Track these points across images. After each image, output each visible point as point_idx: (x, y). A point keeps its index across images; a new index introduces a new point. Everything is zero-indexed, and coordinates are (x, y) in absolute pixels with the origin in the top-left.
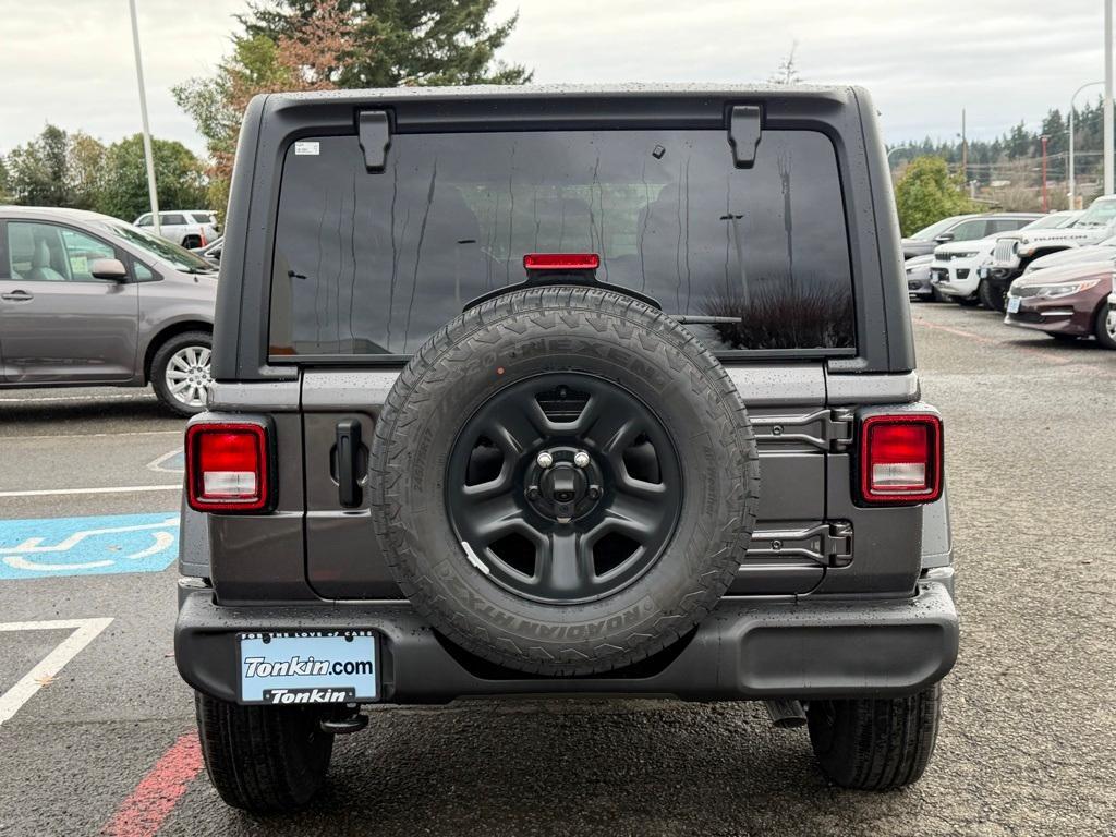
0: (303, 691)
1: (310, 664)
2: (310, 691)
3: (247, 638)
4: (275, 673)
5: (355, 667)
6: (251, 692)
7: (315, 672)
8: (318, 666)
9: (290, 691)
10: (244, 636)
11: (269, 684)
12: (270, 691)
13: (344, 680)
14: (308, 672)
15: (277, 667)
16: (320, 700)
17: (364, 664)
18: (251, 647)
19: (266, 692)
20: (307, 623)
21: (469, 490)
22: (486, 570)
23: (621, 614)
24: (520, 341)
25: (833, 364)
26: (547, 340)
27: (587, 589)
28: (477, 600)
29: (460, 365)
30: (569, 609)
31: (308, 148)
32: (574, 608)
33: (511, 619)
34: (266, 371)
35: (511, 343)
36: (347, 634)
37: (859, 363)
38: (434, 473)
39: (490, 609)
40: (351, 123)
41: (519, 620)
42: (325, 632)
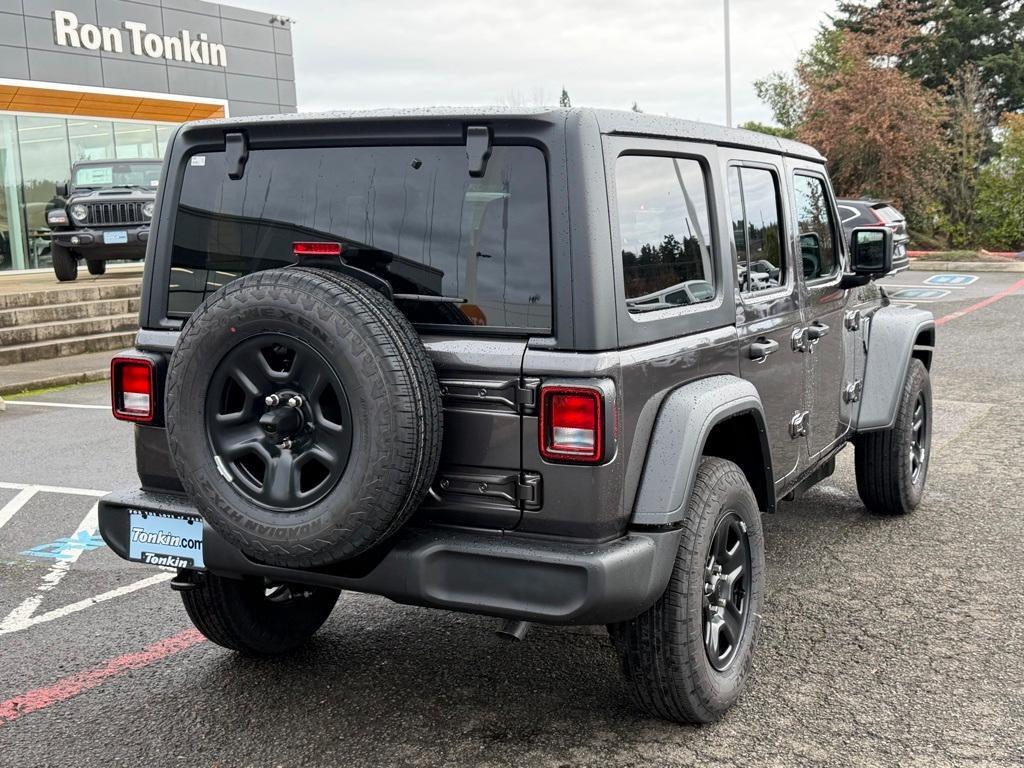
2: (167, 557)
9: (156, 555)
11: (147, 548)
21: (221, 417)
22: (229, 478)
23: (310, 523)
24: (243, 308)
26: (260, 308)
27: (293, 501)
28: (221, 501)
29: (208, 324)
32: (285, 515)
34: (165, 323)
38: (198, 403)
42: (176, 515)
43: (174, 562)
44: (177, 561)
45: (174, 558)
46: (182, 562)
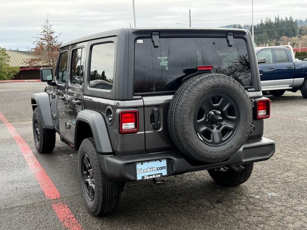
0: (151, 175)
1: (152, 169)
2: (152, 175)
3: (138, 164)
4: (144, 172)
5: (162, 168)
6: (139, 177)
7: (153, 170)
8: (154, 169)
9: (148, 176)
10: (137, 164)
11: (143, 175)
12: (144, 176)
13: (160, 172)
14: (151, 171)
15: (145, 170)
16: (155, 177)
17: (164, 167)
18: (139, 166)
19: (142, 177)
20: (152, 159)
22: (202, 139)
24: (211, 85)
25: (249, 90)
27: (222, 142)
29: (199, 92)
30: (218, 147)
31: (140, 41)
32: (219, 146)
33: (208, 150)
35: (209, 86)
36: (160, 160)
37: (253, 89)
39: (204, 148)
40: (150, 35)
41: (210, 150)
43: (155, 176)
44: (157, 176)
45: (155, 175)
46: (158, 175)
